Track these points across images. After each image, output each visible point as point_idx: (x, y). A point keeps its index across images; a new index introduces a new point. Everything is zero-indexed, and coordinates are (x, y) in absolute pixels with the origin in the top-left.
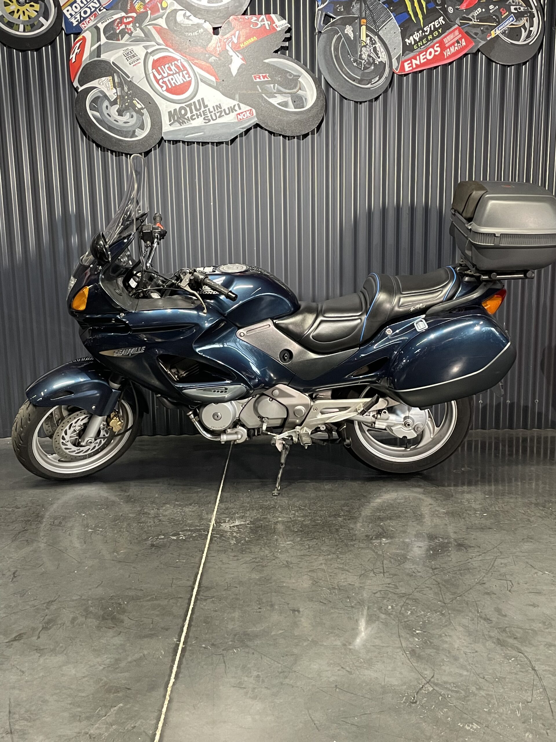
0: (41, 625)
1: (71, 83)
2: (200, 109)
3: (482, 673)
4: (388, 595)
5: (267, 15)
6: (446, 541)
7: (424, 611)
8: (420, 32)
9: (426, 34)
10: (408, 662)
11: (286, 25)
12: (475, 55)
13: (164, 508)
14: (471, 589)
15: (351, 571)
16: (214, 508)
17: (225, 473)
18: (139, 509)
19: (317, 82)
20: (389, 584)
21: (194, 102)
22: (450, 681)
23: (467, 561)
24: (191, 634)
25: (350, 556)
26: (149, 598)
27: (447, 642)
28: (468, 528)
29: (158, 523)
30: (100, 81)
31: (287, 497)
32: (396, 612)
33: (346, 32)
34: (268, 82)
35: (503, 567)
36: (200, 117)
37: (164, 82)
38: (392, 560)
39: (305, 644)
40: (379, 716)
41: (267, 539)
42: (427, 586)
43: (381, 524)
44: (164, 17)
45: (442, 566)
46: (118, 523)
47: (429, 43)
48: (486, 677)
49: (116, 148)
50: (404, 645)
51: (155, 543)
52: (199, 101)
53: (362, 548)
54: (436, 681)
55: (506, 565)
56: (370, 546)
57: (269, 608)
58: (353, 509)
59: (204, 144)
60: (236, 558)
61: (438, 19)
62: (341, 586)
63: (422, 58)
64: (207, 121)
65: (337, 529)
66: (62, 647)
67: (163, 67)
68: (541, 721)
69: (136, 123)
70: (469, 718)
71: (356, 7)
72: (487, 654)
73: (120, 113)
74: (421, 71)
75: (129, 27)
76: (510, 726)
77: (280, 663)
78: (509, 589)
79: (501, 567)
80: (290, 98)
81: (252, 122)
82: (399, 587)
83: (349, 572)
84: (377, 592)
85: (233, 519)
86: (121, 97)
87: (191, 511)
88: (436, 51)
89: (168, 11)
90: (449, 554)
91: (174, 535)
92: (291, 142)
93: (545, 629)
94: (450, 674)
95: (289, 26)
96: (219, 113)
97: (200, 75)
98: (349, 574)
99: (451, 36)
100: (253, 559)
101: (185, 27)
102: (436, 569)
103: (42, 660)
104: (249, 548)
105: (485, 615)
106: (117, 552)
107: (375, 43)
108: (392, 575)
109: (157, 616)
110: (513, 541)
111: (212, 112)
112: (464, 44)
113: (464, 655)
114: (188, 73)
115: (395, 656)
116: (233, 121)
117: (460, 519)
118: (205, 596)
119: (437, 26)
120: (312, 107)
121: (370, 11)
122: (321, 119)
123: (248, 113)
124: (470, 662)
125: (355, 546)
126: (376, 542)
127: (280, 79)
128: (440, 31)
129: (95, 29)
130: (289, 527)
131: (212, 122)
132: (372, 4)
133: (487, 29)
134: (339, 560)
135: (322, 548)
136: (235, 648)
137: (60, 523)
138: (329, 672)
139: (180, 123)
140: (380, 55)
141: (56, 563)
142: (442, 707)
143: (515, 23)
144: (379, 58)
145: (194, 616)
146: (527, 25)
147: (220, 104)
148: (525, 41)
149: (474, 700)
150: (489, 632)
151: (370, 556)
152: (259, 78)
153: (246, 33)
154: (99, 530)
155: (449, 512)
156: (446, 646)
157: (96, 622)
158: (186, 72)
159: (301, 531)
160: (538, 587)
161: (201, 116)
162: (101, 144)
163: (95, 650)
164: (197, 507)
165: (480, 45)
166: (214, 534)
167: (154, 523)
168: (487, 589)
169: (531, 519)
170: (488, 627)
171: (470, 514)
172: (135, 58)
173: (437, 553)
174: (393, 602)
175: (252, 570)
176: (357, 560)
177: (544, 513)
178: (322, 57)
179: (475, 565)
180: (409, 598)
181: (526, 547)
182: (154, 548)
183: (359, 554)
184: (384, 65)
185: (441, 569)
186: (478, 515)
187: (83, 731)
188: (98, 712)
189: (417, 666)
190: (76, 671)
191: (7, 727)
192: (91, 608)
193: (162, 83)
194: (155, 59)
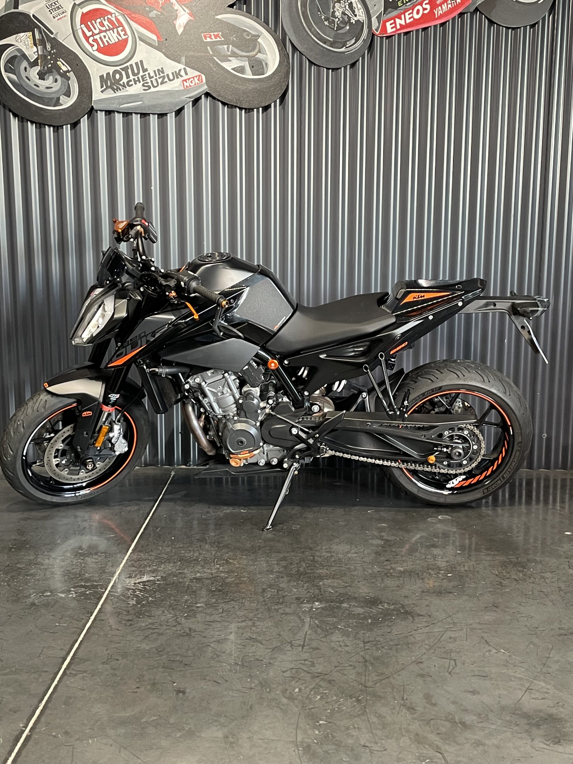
2: (138, 73)
4: (300, 674)
6: (392, 607)
7: (337, 695)
10: (298, 760)
12: (472, 14)
13: (63, 557)
14: (403, 669)
15: (264, 642)
16: (123, 559)
17: (151, 515)
18: (32, 558)
19: (282, 43)
20: (305, 660)
21: (131, 65)
23: (411, 633)
24: (43, 719)
25: (270, 624)
26: (7, 671)
27: (353, 736)
28: (423, 592)
30: (18, 38)
31: (217, 547)
32: (302, 696)
34: (221, 43)
35: (451, 642)
36: (138, 82)
37: (95, 40)
38: (319, 629)
39: (179, 735)
41: (175, 600)
42: (351, 663)
43: (321, 584)
45: (377, 639)
49: (36, 118)
50: (299, 739)
51: (36, 601)
52: (137, 64)
53: (286, 614)
55: (455, 640)
56: (298, 612)
57: (149, 687)
58: (291, 564)
59: (144, 115)
60: (129, 623)
62: (246, 661)
63: (407, 17)
64: (147, 88)
65: (264, 589)
67: (93, 22)
69: (60, 89)
72: (397, 753)
73: (42, 76)
74: (406, 34)
77: (139, 759)
78: (450, 670)
79: (448, 642)
80: (247, 62)
81: (200, 90)
82: (315, 664)
83: (262, 644)
84: (287, 671)
85: (142, 574)
86: (43, 57)
87: (94, 562)
88: (424, 9)
90: (390, 624)
91: (63, 592)
92: (249, 116)
93: (478, 723)
96: (161, 79)
97: (138, 32)
98: (261, 646)
100: (150, 624)
102: (368, 642)
104: (149, 611)
105: (411, 703)
108: (313, 648)
109: (10, 694)
110: (473, 609)
111: (153, 77)
113: (369, 754)
114: (124, 30)
115: (283, 753)
116: (177, 89)
117: (417, 580)
118: (76, 670)
120: (274, 74)
122: (285, 89)
123: (196, 79)
125: (279, 610)
126: (306, 607)
127: (235, 39)
130: (206, 586)
131: (153, 89)
134: (254, 628)
135: (238, 613)
136: (91, 738)
139: (114, 90)
140: (356, 12)
144: (356, 16)
145: (54, 696)
147: (162, 68)
150: (409, 725)
151: (293, 624)
152: (210, 37)
155: (406, 571)
156: (350, 741)
158: (121, 28)
159: (220, 591)
160: (487, 669)
161: (140, 82)
162: (18, 113)
164: (104, 557)
165: (479, 3)
166: (112, 592)
167: (45, 575)
168: (422, 670)
169: (504, 582)
170: (410, 718)
171: (432, 574)
172: (60, 11)
173: (376, 623)
174: (303, 684)
175: (144, 639)
176: (276, 629)
177: (521, 575)
178: (287, 14)
179: (417, 638)
180: (323, 679)
181: (486, 618)
182: (34, 607)
183: (280, 621)
184: (361, 25)
185: (374, 643)
186: (440, 575)
193: (92, 41)
194: (84, 12)
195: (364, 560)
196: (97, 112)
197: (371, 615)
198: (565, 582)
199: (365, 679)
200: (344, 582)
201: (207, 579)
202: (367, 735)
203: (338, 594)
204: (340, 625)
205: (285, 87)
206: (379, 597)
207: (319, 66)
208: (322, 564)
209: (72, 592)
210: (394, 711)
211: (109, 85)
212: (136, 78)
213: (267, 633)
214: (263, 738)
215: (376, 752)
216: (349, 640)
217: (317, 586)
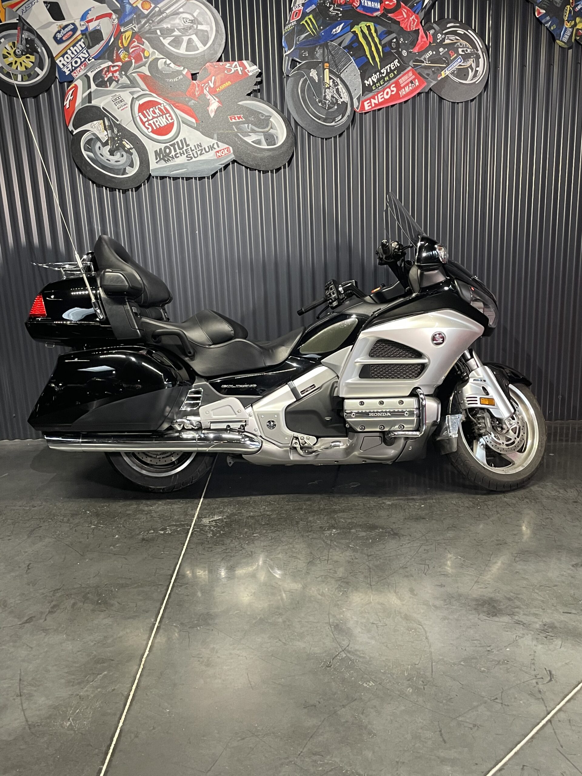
0: (48, 610)
1: (67, 127)
2: (183, 148)
3: (386, 642)
4: (327, 579)
5: (239, 62)
6: (385, 530)
8: (378, 74)
9: (383, 75)
10: (331, 634)
11: (257, 70)
12: (427, 93)
13: (157, 505)
14: (394, 572)
16: (198, 504)
19: (287, 121)
20: (330, 570)
22: (361, 649)
24: (166, 615)
25: (304, 546)
26: (136, 585)
27: (365, 617)
28: (405, 519)
29: (150, 519)
30: (92, 125)
32: (330, 594)
33: (311, 75)
34: (243, 123)
35: (424, 553)
36: (183, 155)
37: (150, 125)
38: (337, 549)
40: (300, 677)
41: (238, 532)
42: (360, 570)
43: (336, 516)
44: (147, 65)
45: (376, 553)
46: (116, 520)
47: (386, 83)
48: (389, 645)
49: (109, 184)
50: (331, 620)
51: (145, 537)
52: (181, 141)
53: (315, 538)
54: (350, 649)
55: (428, 551)
56: (322, 537)
59: (188, 179)
60: (210, 550)
61: (393, 62)
63: (380, 97)
64: (190, 159)
65: (297, 522)
66: (63, 627)
67: (148, 110)
68: (422, 679)
69: (126, 162)
70: (368, 677)
71: (319, 52)
72: (394, 627)
73: (112, 153)
74: (379, 110)
75: (116, 75)
76: (398, 683)
77: (231, 637)
78: (425, 572)
80: (263, 137)
81: (229, 158)
82: (337, 572)
83: (299, 559)
84: (319, 577)
85: (213, 514)
86: (112, 139)
87: (178, 508)
88: (392, 91)
89: (150, 60)
90: (384, 542)
91: (161, 530)
92: (266, 175)
93: (444, 605)
94: (361, 644)
95: (260, 71)
96: (200, 151)
97: (181, 117)
98: (300, 561)
99: (406, 77)
100: (224, 550)
101: (166, 74)
102: (370, 555)
103: (47, 639)
104: (222, 541)
105: (401, 595)
106: (113, 545)
107: (338, 84)
108: (334, 561)
109: (141, 600)
110: (439, 529)
111: (194, 150)
112: (417, 84)
113: (376, 628)
114: (170, 116)
115: (322, 630)
116: (212, 158)
117: (401, 511)
118: (181, 583)
119: (392, 68)
120: (283, 144)
121: (332, 55)
122: (291, 155)
123: (226, 151)
124: (380, 634)
125: (310, 536)
126: (327, 533)
127: (253, 119)
128: (395, 72)
129: (85, 77)
130: (258, 521)
131: (194, 159)
132: (333, 50)
133: (438, 70)
134: (293, 550)
135: (282, 540)
136: (199, 626)
137: (69, 520)
138: (269, 644)
139: (165, 161)
140: (342, 96)
141: (63, 556)
142: (349, 669)
143: (463, 64)
144: (341, 98)
145: (170, 600)
146: (474, 66)
147: (200, 143)
148: (472, 80)
150: (400, 609)
151: (320, 545)
152: (235, 119)
153: (221, 78)
154: (100, 526)
156: (364, 621)
157: (91, 607)
158: (168, 114)
159: (268, 524)
161: (184, 154)
162: (96, 181)
163: (88, 630)
164: (185, 503)
165: (432, 85)
166: (195, 528)
167: (147, 519)
168: (407, 572)
169: (460, 509)
170: (400, 604)
171: (411, 505)
172: (123, 103)
173: (374, 542)
174: (330, 585)
175: (222, 560)
176: (309, 550)
177: (472, 504)
178: (290, 99)
179: (402, 551)
180: (344, 582)
181: (448, 535)
182: (144, 542)
183: (311, 544)
184: (346, 104)
185: (375, 555)
186: (417, 506)
187: (75, 693)
188: (88, 679)
189: (338, 638)
190: (73, 647)
191: (18, 691)
192: (89, 595)
193: (148, 125)
194: (141, 103)
196: (154, 178)
197: (371, 536)
198: (501, 507)
199: (370, 581)
200: (351, 514)
201: (258, 516)
202: (374, 617)
203: (348, 523)
204: (351, 544)
205: (292, 153)
206: (376, 524)
207: (316, 137)
209: (168, 529)
210: (389, 600)
211: (162, 157)
212: (181, 151)
213: (303, 552)
214: (308, 621)
215: (380, 627)
216: (358, 555)
217: (333, 518)
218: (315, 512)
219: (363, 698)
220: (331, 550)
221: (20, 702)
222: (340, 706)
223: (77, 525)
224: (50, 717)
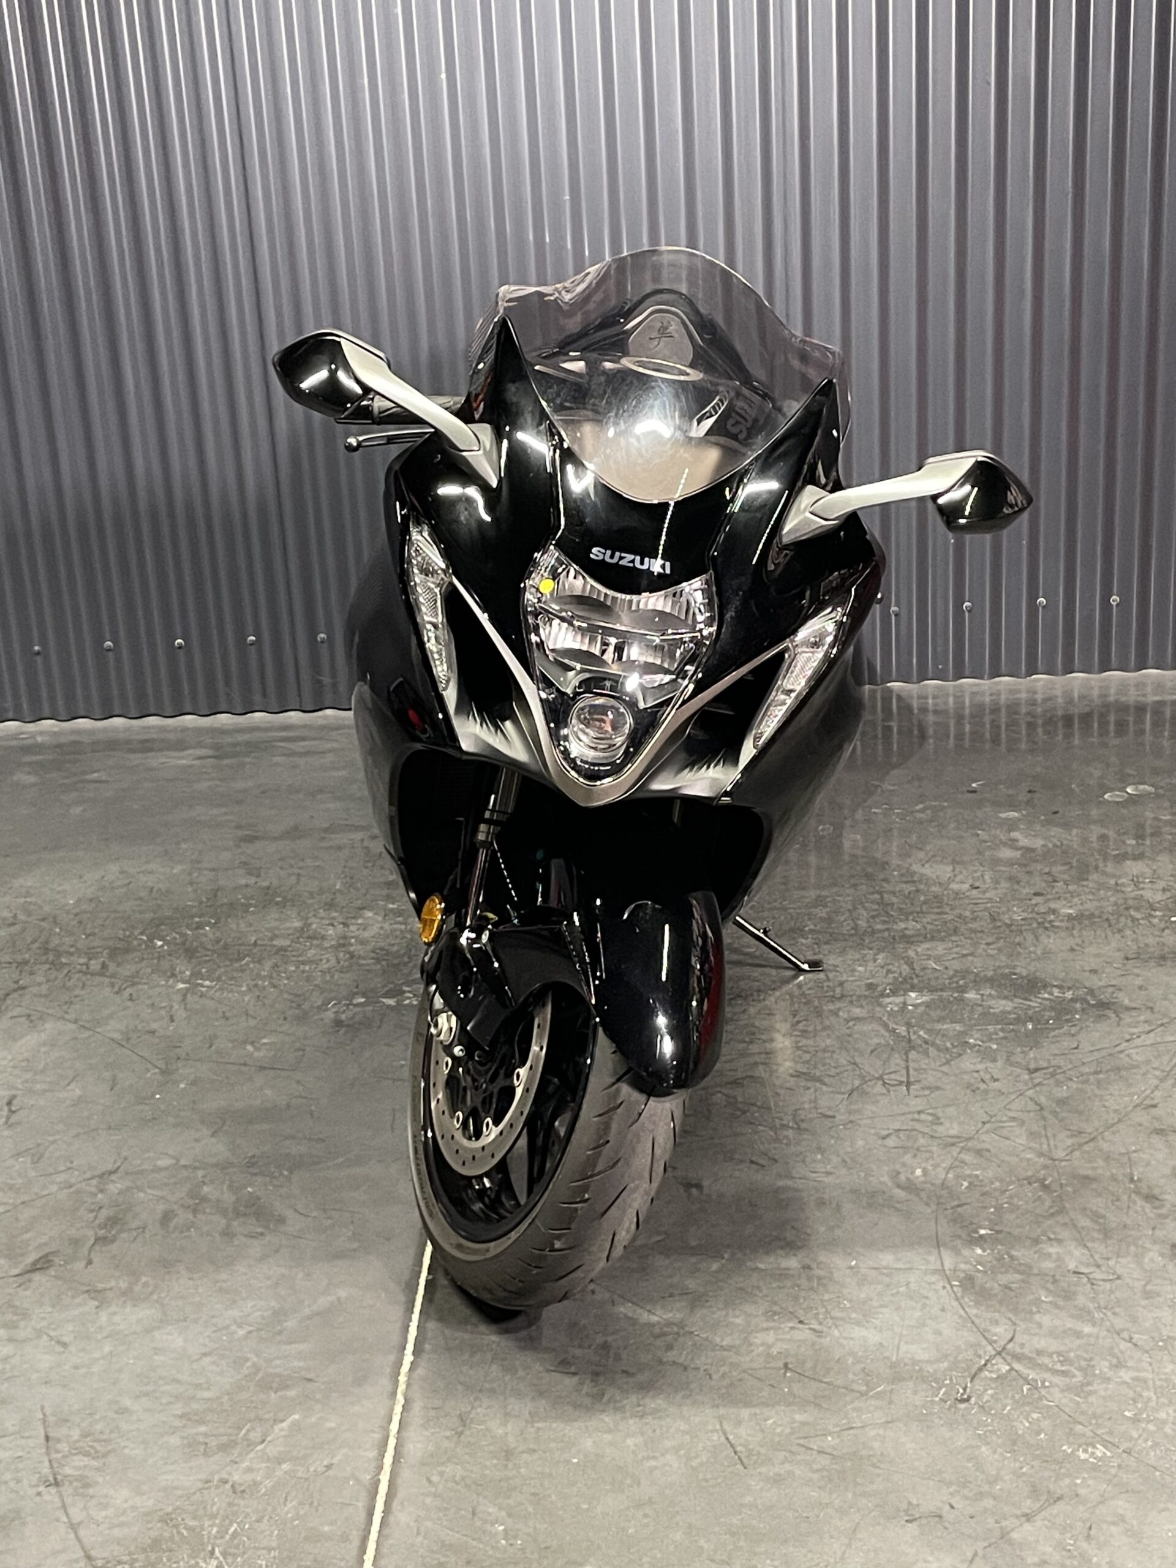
0: (92, 1233)
3: (1127, 1330)
4: (916, 1140)
6: (1069, 995)
7: (1001, 1181)
10: (955, 1304)
13: (360, 921)
14: (1120, 1121)
15: (826, 1080)
18: (297, 924)
20: (919, 1112)
22: (1051, 1350)
23: (1118, 1049)
25: (829, 1042)
27: (1050, 1255)
28: (1127, 959)
29: (347, 964)
32: (932, 1184)
38: (931, 1049)
39: (714, 1267)
40: (881, 1432)
42: (1012, 1114)
43: (911, 953)
45: (1054, 1063)
46: (247, 964)
48: (1136, 1336)
50: (948, 1264)
51: (343, 1017)
53: (858, 1018)
54: (1018, 1350)
56: (878, 1015)
58: (837, 912)
62: (803, 1121)
66: (146, 1285)
70: (1090, 1434)
72: (1143, 1283)
77: (655, 1314)
82: (942, 1120)
83: (824, 1084)
84: (888, 1135)
90: (1073, 1030)
91: (387, 995)
94: (1052, 1333)
98: (825, 1088)
102: (1037, 1070)
103: (104, 1317)
105: (1149, 1187)
106: (252, 1043)
108: (928, 1088)
109: (364, 1204)
113: (1089, 1286)
115: (925, 1292)
117: (1109, 933)
124: (1102, 1304)
125: (841, 1014)
126: (892, 1003)
134: (799, 1053)
137: (104, 966)
138: (772, 1333)
141: (107, 1075)
142: (1027, 1408)
149: (1102, 1393)
150: (1154, 1229)
151: (876, 1041)
154: (203, 986)
155: (1082, 915)
156: (1048, 1265)
157: (219, 1224)
163: (221, 1289)
167: (339, 962)
168: (1159, 1120)
170: (1151, 1215)
171: (1138, 920)
173: (1042, 1030)
174: (928, 1159)
176: (844, 1052)
179: (1135, 1057)
180: (969, 1150)
182: (343, 1030)
183: (849, 1036)
185: (1051, 1070)
186: (1156, 921)
187: (216, 1477)
188: (245, 1435)
189: (976, 1316)
190: (185, 1341)
191: (46, 1470)
192: (206, 1189)
195: (988, 895)
197: (1030, 1012)
199: (1049, 1145)
200: (957, 946)
202: (1077, 1253)
203: (951, 973)
204: (972, 1037)
206: (1038, 974)
208: (901, 909)
209: (411, 995)
210: (1118, 1203)
213: (828, 1061)
214: (876, 1266)
215: (1101, 1283)
216: (997, 1068)
217: (903, 958)
218: (846, 940)
219: (1082, 1491)
220: (913, 1055)
221: (59, 1504)
222: (1017, 1517)
223: (133, 980)
224: (156, 1544)
